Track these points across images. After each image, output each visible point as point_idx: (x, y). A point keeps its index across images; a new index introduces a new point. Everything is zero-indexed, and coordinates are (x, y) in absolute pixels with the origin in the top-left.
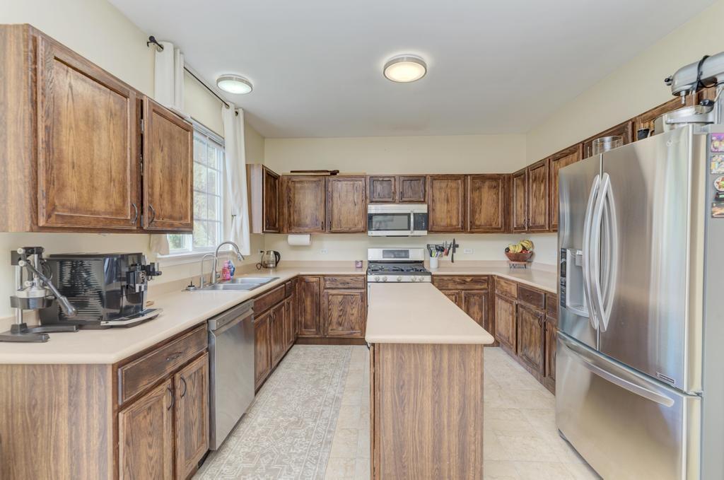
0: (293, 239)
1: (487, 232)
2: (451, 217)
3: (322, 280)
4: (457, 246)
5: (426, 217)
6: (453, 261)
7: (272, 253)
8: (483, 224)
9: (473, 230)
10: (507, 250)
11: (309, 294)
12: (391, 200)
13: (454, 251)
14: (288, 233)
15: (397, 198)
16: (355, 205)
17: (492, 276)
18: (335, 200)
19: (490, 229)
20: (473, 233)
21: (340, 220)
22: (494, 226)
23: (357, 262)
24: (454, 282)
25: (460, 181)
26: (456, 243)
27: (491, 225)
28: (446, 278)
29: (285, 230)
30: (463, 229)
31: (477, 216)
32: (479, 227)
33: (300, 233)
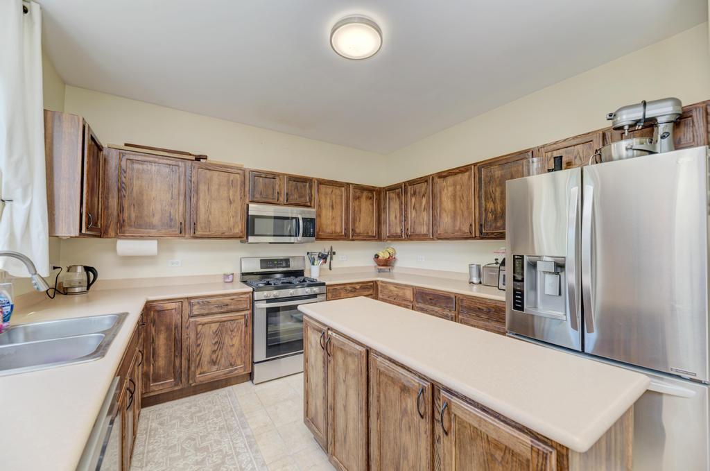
0: (125, 246)
1: (365, 240)
2: (335, 225)
3: (186, 304)
4: (334, 253)
6: (330, 269)
7: (80, 269)
8: (362, 232)
9: (354, 238)
10: (377, 256)
11: (163, 328)
12: (276, 201)
13: (331, 258)
14: (117, 236)
15: (281, 199)
16: (231, 203)
17: (375, 281)
18: (202, 195)
19: (367, 238)
20: (353, 240)
21: (209, 222)
22: (370, 234)
23: (226, 276)
24: (346, 290)
25: (343, 189)
26: (334, 250)
27: (368, 233)
28: (338, 287)
29: (111, 232)
30: (345, 237)
31: (357, 224)
32: (359, 235)
33: (142, 238)
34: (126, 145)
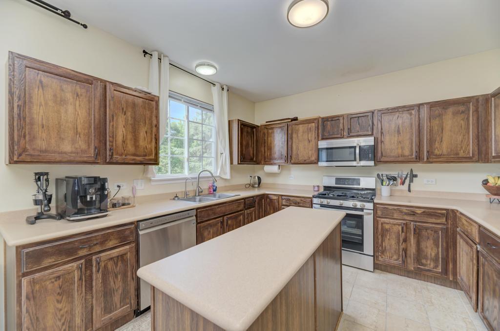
0: (268, 168)
1: (452, 162)
2: (402, 148)
3: (280, 198)
4: (416, 176)
5: (374, 149)
6: (409, 190)
7: (257, 178)
8: (445, 152)
9: (431, 160)
10: (485, 182)
12: (339, 136)
13: (411, 181)
14: (264, 164)
15: (345, 133)
16: (309, 142)
17: (453, 211)
18: (294, 140)
19: (455, 158)
20: (432, 162)
21: (298, 154)
22: (461, 154)
24: (401, 212)
25: (413, 112)
26: (414, 173)
27: (457, 154)
28: (390, 207)
29: (263, 162)
30: (419, 159)
31: (437, 145)
32: (439, 156)
33: (271, 164)
34: (267, 122)
